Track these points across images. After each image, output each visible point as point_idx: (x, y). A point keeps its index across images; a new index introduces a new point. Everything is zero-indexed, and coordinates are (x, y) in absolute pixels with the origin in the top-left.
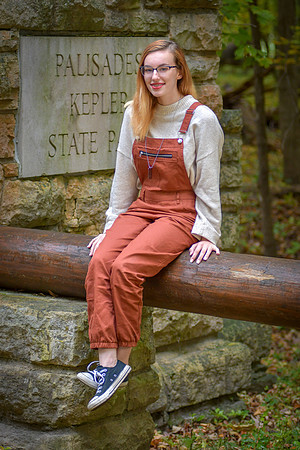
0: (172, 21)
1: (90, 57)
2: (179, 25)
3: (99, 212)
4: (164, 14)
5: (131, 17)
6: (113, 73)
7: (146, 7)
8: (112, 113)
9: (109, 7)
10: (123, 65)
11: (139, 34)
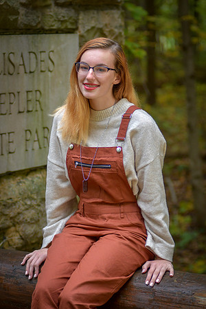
0: (80, 17)
1: (6, 55)
2: (87, 21)
3: (19, 213)
4: (73, 11)
5: (43, 14)
6: (28, 71)
7: (57, 5)
8: (28, 111)
9: (23, 5)
10: (37, 63)
11: (51, 31)
